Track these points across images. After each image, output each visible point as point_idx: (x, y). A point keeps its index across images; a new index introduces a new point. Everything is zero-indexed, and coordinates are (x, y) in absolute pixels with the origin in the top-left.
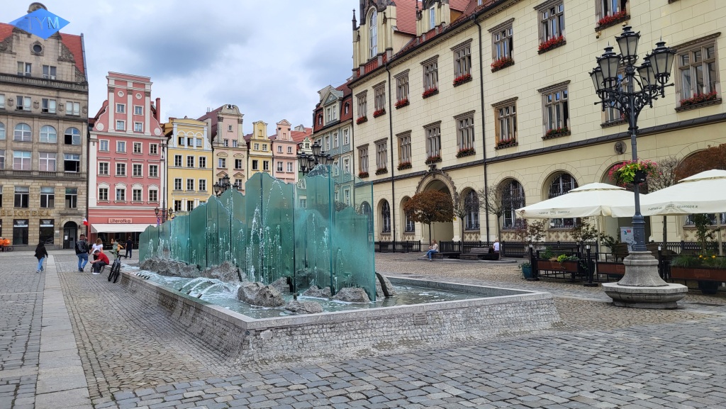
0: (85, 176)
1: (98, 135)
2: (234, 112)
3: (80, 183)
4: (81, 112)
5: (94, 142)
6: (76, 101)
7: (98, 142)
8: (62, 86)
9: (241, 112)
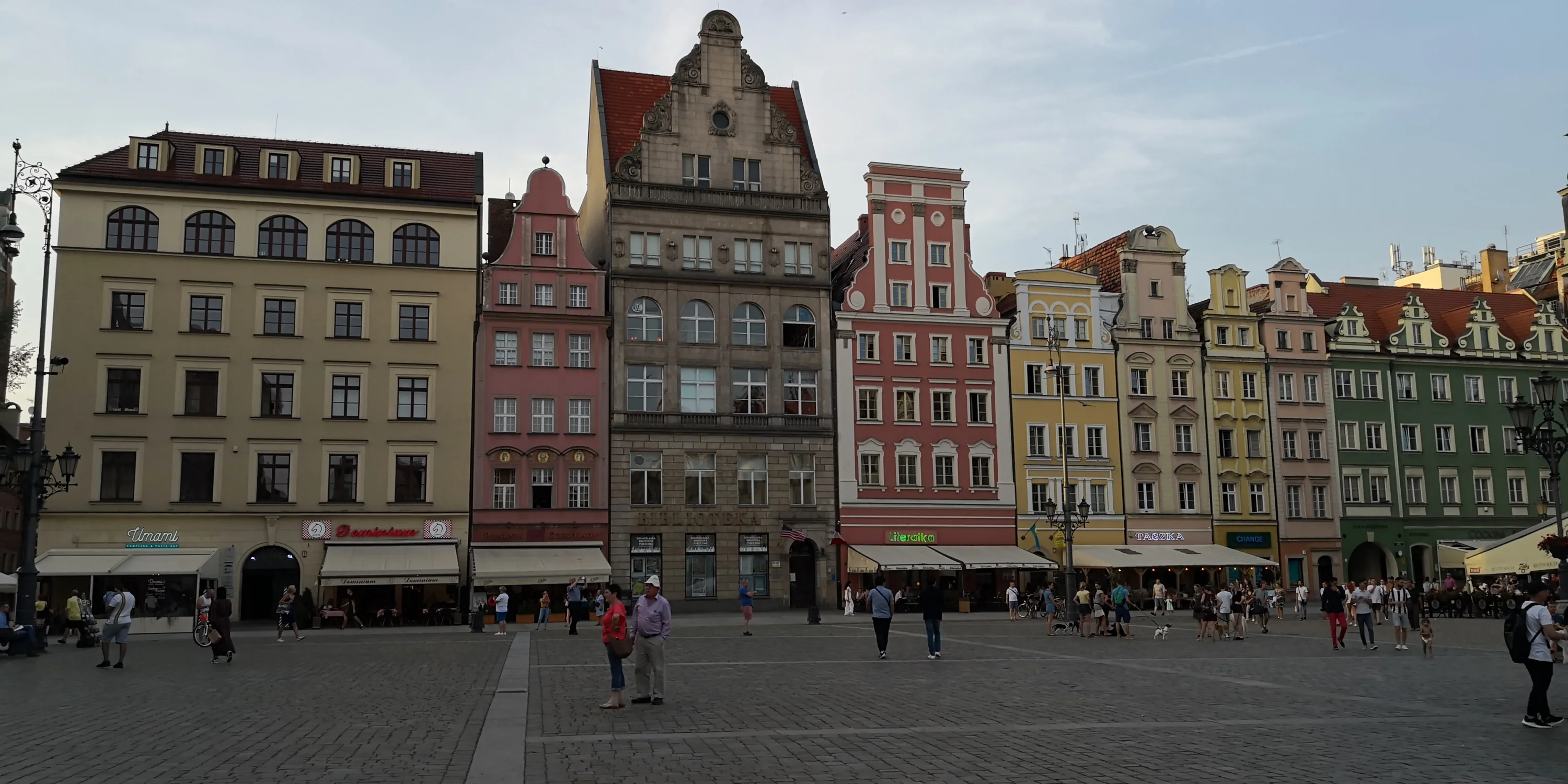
0: (829, 423)
1: (854, 322)
2: (1162, 245)
3: (820, 441)
4: (816, 264)
5: (846, 339)
6: (804, 240)
7: (854, 340)
8: (774, 205)
9: (1181, 244)
